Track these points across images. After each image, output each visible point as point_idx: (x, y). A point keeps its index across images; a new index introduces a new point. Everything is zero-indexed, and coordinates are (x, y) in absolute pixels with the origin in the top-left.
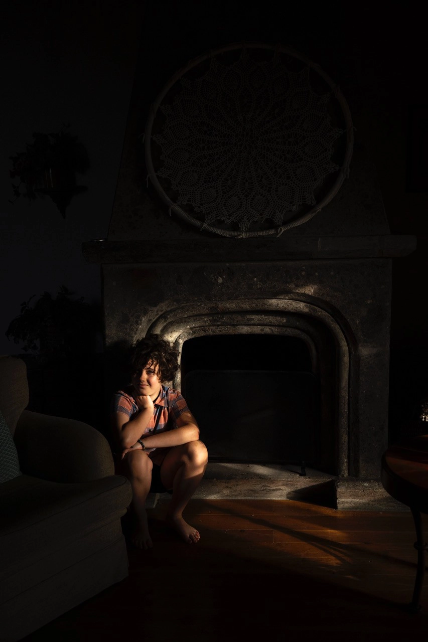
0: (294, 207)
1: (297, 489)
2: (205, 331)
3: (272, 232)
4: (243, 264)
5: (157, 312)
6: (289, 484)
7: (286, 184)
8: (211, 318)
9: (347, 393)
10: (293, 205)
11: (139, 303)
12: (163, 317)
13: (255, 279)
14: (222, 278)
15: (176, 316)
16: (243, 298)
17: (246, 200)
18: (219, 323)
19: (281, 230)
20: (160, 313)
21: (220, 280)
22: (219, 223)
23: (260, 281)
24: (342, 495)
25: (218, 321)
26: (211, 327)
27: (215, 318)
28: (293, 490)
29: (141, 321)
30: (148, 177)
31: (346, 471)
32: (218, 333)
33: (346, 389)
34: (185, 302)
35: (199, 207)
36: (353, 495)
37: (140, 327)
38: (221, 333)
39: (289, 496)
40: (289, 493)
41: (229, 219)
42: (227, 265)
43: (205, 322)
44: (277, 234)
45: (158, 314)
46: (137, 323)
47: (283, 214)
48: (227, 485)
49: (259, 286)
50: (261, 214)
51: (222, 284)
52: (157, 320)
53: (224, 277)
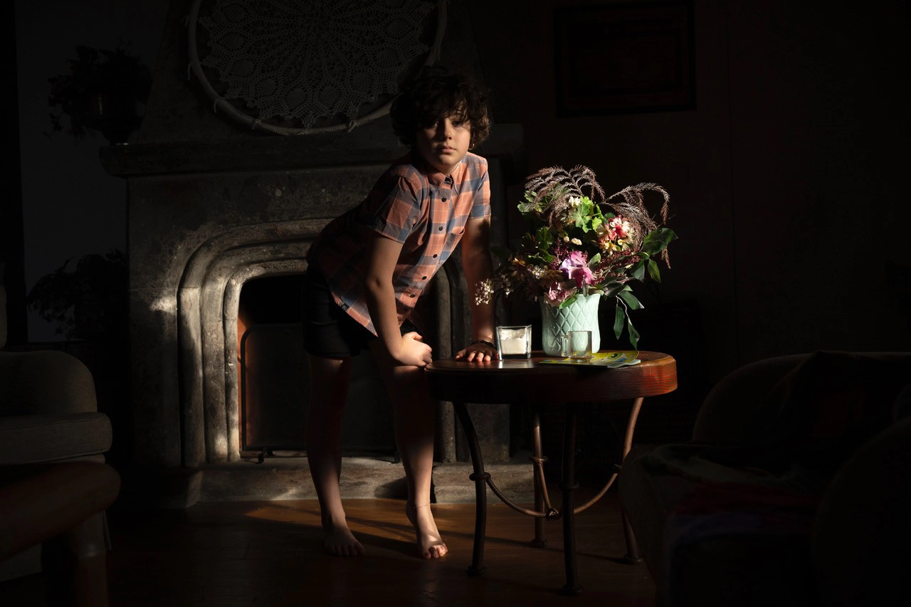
0: (373, 98)
1: (387, 482)
2: (265, 268)
3: (342, 127)
4: (308, 172)
5: (198, 237)
6: (376, 474)
7: (364, 71)
8: (271, 248)
9: (450, 343)
10: (372, 96)
11: (174, 226)
12: (207, 245)
13: (323, 191)
14: (281, 190)
15: (223, 242)
16: (309, 216)
17: (313, 91)
18: (282, 255)
19: (353, 123)
20: (203, 240)
21: (278, 193)
22: (278, 120)
23: (329, 193)
24: (441, 480)
25: (280, 253)
26: (274, 263)
27: (276, 248)
28: (382, 484)
29: (176, 250)
30: (189, 67)
31: (452, 454)
32: (282, 269)
33: (449, 336)
34: (234, 225)
35: (253, 102)
36: (455, 480)
37: (175, 258)
38: (286, 270)
39: (377, 492)
40: (377, 490)
41: (290, 115)
42: (288, 172)
43: (264, 253)
44: (348, 128)
45: (199, 242)
46: (171, 253)
47: (358, 106)
48: (291, 478)
49: (328, 200)
50: (331, 108)
51: (281, 197)
52: (199, 249)
53: (284, 188)
